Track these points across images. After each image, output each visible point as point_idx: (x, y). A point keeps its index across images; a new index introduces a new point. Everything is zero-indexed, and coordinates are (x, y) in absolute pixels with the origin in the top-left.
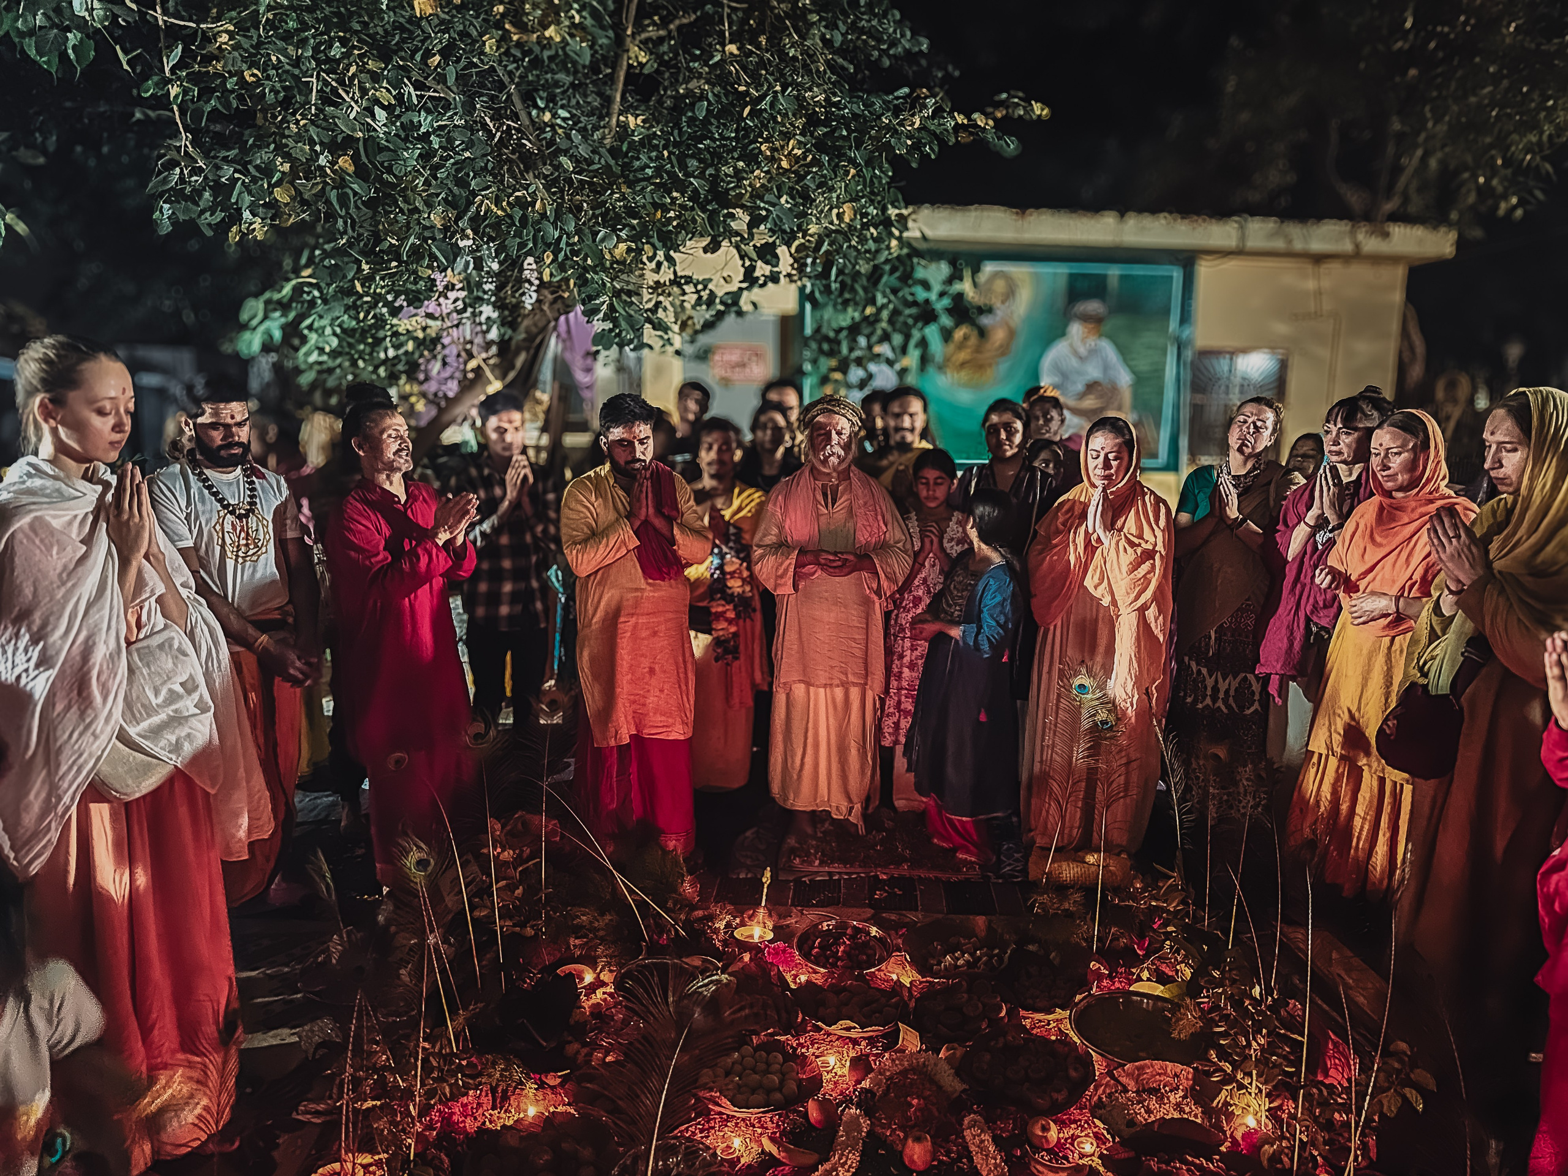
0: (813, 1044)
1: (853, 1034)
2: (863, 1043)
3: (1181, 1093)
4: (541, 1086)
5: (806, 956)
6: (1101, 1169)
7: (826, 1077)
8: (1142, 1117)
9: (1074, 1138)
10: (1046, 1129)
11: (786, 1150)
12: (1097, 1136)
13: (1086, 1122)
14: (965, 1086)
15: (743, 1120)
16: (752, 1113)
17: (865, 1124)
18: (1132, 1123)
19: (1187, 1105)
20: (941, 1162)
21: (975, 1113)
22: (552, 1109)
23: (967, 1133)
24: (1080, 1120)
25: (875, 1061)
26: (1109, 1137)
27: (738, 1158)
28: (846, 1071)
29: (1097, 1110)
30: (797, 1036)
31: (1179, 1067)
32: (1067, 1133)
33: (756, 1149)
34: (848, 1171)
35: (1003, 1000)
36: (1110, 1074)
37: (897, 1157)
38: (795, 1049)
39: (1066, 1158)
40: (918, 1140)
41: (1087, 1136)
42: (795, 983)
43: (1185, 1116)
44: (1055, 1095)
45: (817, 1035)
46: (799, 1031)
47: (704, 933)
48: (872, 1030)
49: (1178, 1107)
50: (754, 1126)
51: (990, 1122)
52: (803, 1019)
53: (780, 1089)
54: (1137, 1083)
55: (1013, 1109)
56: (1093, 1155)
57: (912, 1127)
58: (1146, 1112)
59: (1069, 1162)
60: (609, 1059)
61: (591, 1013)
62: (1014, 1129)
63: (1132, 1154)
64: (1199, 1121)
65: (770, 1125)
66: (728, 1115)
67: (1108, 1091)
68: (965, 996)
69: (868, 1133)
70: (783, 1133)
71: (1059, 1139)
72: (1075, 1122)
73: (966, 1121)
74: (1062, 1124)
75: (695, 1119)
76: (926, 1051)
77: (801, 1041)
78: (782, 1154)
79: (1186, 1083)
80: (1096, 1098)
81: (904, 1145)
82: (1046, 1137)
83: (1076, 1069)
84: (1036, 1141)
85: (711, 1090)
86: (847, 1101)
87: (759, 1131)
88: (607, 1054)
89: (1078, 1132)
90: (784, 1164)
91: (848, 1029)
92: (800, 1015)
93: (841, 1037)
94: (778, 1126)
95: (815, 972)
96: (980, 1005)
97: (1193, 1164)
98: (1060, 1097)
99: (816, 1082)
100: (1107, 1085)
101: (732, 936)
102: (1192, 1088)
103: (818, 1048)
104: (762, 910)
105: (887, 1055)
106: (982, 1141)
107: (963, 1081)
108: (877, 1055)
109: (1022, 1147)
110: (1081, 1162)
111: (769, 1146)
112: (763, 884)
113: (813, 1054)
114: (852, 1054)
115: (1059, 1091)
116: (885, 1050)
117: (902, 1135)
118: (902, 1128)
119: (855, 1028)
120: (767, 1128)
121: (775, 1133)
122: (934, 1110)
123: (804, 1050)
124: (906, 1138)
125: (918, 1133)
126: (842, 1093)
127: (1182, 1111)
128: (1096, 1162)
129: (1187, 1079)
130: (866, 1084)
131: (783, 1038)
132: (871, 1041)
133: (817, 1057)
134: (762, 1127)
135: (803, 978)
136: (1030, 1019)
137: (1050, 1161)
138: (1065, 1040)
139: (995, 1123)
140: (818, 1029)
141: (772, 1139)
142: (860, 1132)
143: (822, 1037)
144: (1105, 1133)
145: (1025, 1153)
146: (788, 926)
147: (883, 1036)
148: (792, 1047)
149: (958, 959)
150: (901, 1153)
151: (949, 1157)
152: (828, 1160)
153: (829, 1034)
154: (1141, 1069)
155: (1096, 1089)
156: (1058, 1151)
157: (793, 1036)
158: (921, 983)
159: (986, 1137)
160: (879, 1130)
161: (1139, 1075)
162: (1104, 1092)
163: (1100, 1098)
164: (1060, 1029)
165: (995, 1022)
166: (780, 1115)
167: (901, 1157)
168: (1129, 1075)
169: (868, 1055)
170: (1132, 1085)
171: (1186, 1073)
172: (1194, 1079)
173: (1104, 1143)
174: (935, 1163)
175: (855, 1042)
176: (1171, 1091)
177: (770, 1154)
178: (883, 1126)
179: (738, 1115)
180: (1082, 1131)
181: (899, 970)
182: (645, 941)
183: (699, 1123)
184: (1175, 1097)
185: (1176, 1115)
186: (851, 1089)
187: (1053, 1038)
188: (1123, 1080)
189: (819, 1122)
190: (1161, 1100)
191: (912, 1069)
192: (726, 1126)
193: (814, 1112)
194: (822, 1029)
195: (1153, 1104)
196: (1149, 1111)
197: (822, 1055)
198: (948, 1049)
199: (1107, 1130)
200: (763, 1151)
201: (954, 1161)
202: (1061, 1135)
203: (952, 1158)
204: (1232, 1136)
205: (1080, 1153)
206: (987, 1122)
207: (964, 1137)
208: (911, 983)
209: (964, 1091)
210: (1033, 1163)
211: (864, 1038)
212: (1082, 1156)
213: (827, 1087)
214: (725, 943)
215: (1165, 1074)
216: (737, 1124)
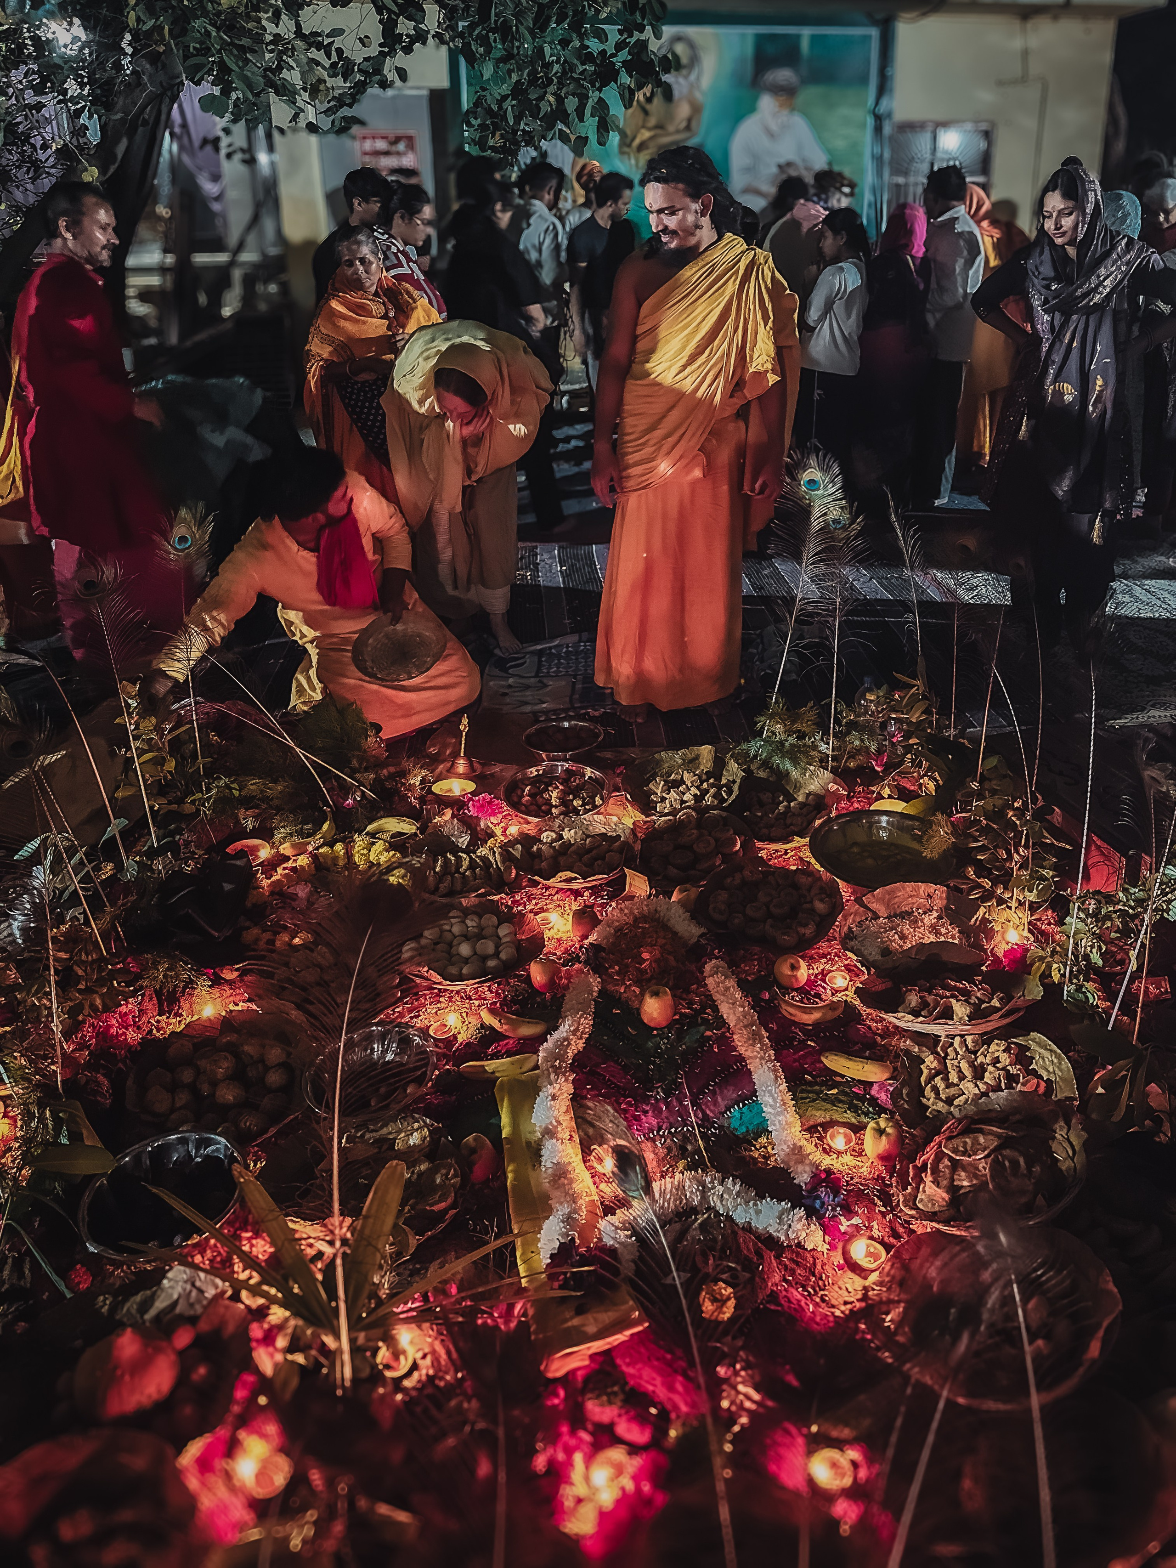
0: (530, 900)
1: (575, 886)
2: (586, 894)
3: (935, 914)
4: (217, 981)
5: (516, 805)
6: (857, 1002)
7: (547, 934)
8: (896, 943)
9: (824, 974)
10: (794, 967)
11: (509, 1022)
12: (848, 968)
13: (836, 955)
14: (703, 930)
15: (458, 992)
16: (467, 986)
17: (595, 982)
18: (886, 952)
19: (943, 926)
20: (682, 1014)
21: (717, 958)
22: (231, 1007)
23: (710, 981)
24: (830, 954)
25: (601, 912)
26: (863, 969)
27: (455, 1037)
28: (569, 926)
29: (848, 941)
30: (511, 893)
31: (931, 888)
32: (819, 967)
33: (474, 1022)
34: (581, 1038)
35: (735, 833)
36: (859, 901)
37: (634, 1015)
38: (510, 908)
39: (818, 995)
40: (655, 994)
41: (838, 970)
42: (506, 836)
43: (942, 939)
44: (802, 930)
45: (534, 891)
46: (514, 887)
47: (398, 791)
48: (597, 879)
49: (934, 929)
50: (470, 998)
51: (733, 965)
52: (517, 874)
53: (497, 954)
54: (888, 906)
55: (757, 949)
56: (846, 989)
57: (649, 980)
58: (900, 938)
59: (821, 999)
60: (297, 941)
61: (272, 893)
62: (759, 971)
63: (889, 984)
64: (956, 941)
65: (488, 995)
66: (440, 990)
67: (858, 920)
68: (695, 831)
69: (600, 991)
70: (504, 1002)
71: (809, 976)
72: (824, 956)
73: (708, 968)
74: (811, 960)
75: (400, 999)
76: (656, 896)
77: (517, 898)
78: (505, 1027)
79: (939, 902)
80: (846, 928)
81: (641, 1002)
82: (795, 976)
83: (822, 900)
84: (785, 982)
85: (419, 965)
86: (572, 958)
87: (477, 1003)
88: (294, 938)
89: (828, 967)
90: (508, 1037)
91: (569, 880)
92: (514, 872)
93: (560, 890)
94: (497, 993)
95: (528, 823)
96: (712, 841)
97: (955, 988)
98: (809, 931)
99: (536, 944)
100: (856, 914)
101: (430, 791)
102: (947, 908)
103: (536, 904)
104: (462, 761)
105: (614, 904)
106: (727, 989)
107: (699, 924)
108: (603, 905)
109: (769, 989)
110: (835, 999)
111: (489, 1019)
112: (461, 732)
113: (531, 911)
114: (575, 906)
115: (805, 925)
116: (611, 898)
117: (637, 990)
118: (638, 982)
119: (576, 878)
120: (485, 999)
121: (495, 1003)
122: (671, 958)
123: (520, 908)
124: (642, 994)
125: (655, 988)
126: (566, 951)
127: (937, 933)
128: (850, 996)
129: (941, 898)
130: (592, 939)
131: (496, 898)
132: (595, 891)
133: (536, 914)
134: (480, 998)
135: (513, 830)
136: (767, 850)
137: (801, 1001)
138: (806, 871)
139: (738, 966)
140: (535, 884)
141: (492, 1011)
142: (590, 992)
143: (540, 891)
144: (859, 965)
145: (774, 996)
146: (492, 775)
147: (607, 884)
148: (507, 906)
149: (684, 794)
150: (638, 1010)
151: (691, 1009)
152: (556, 1028)
153: (547, 888)
154: (892, 893)
155: (845, 918)
156: (809, 991)
157: (507, 894)
158: (645, 822)
159: (731, 983)
160: (611, 988)
161: (889, 900)
162: (854, 921)
163: (850, 928)
164: (801, 859)
165: (729, 857)
166: (499, 984)
167: (639, 1014)
168: (879, 900)
169: (592, 906)
170: (882, 911)
171: (939, 892)
172: (948, 898)
173: (857, 975)
174: (677, 1017)
175: (577, 893)
176: (925, 913)
177: (491, 1028)
178: (617, 983)
179: (451, 988)
180: (833, 965)
181: (619, 811)
182: (329, 806)
183: (407, 1003)
184: (930, 919)
185: (932, 938)
186: (577, 945)
187: (794, 868)
188: (874, 906)
189: (544, 986)
190: (914, 923)
191: (644, 918)
192: (439, 1002)
193: (537, 974)
194: (539, 883)
195: (907, 928)
196: (903, 937)
197: (542, 910)
198: (681, 891)
199: (860, 962)
200: (483, 1026)
201: (697, 1013)
202: (811, 971)
203: (695, 1010)
204: (993, 955)
205: (832, 988)
206: (729, 968)
207: (706, 985)
208: (634, 824)
209: (702, 936)
210: (784, 1006)
211: (587, 888)
212: (835, 992)
213: (549, 946)
214: (422, 800)
215: (917, 896)
216: (450, 998)
